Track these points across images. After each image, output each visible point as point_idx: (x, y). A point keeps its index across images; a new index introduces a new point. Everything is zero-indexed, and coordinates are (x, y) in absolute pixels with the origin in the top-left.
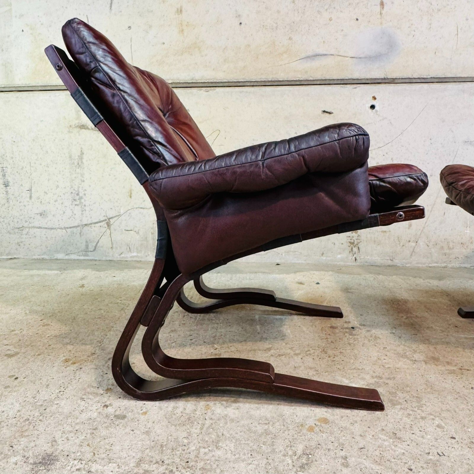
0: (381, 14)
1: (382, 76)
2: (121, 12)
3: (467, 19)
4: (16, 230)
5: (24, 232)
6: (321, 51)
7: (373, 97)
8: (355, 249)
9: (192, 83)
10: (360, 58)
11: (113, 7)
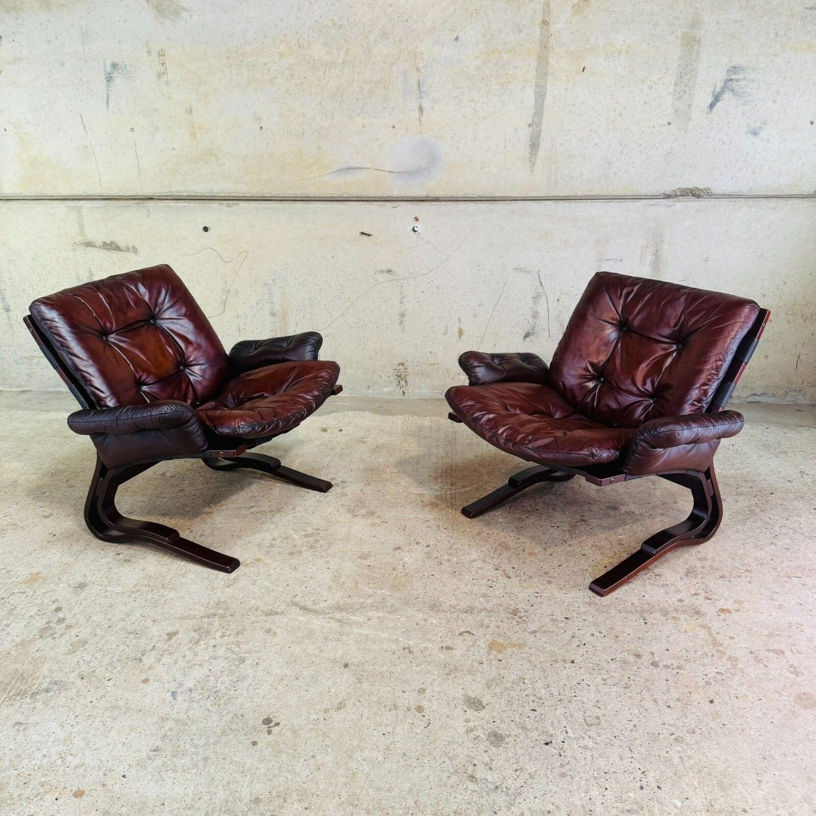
0: (420, 121)
1: (425, 195)
2: (120, 110)
3: (516, 130)
4: (25, 360)
5: (35, 362)
6: (354, 163)
7: (415, 218)
8: (403, 383)
9: (211, 196)
10: (399, 173)
11: (111, 104)
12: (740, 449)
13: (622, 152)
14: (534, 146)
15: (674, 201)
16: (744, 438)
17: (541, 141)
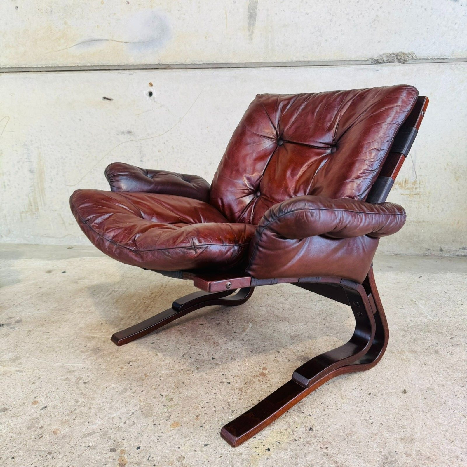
1: (157, 63)
3: (235, 2)
6: (96, 36)
7: (150, 83)
10: (134, 43)
12: (452, 296)
13: (331, 20)
14: (252, 16)
15: (381, 66)
16: (456, 285)
17: (257, 11)
